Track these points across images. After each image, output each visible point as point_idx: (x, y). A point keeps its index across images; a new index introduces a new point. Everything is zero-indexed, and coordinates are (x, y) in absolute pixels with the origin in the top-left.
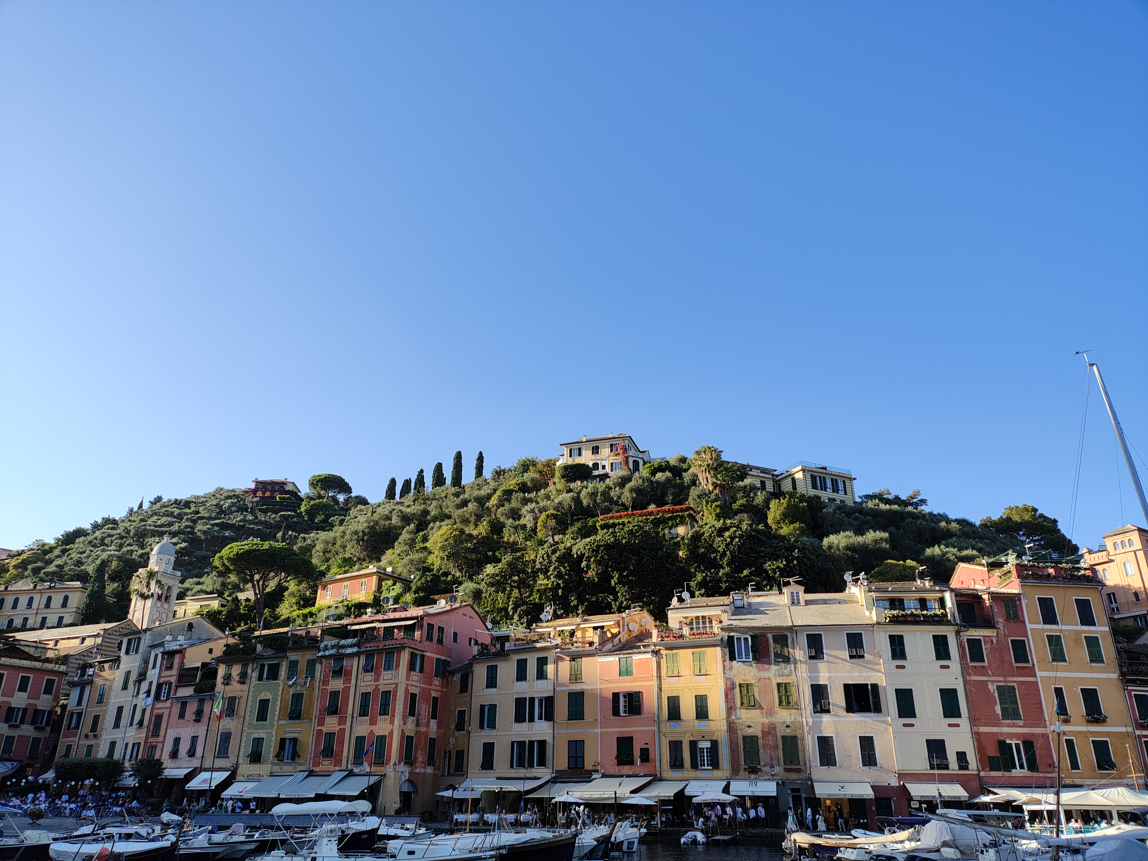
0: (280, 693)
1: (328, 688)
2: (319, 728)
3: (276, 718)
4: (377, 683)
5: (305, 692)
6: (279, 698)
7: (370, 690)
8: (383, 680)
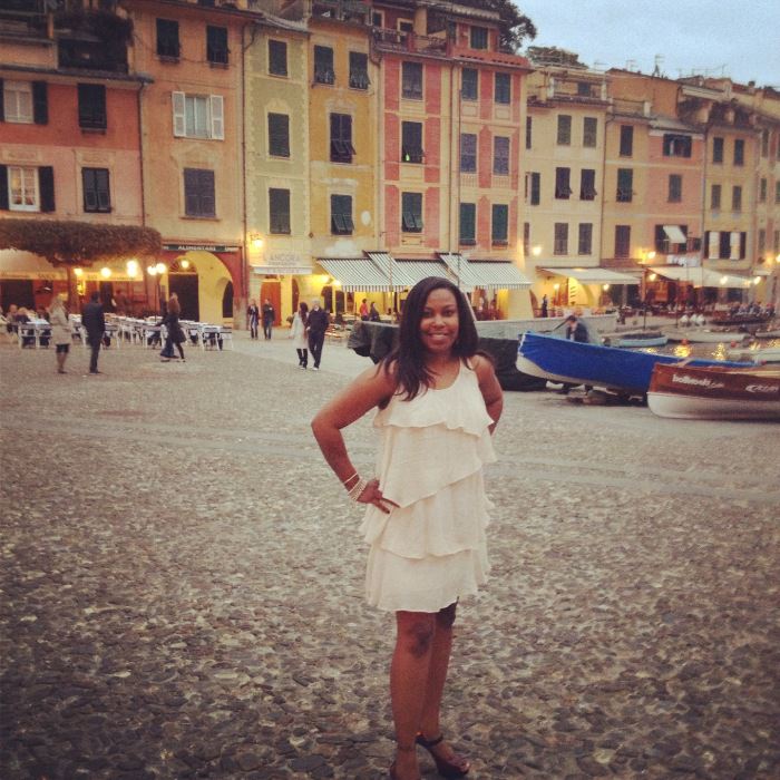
0: (306, 106)
1: (397, 114)
2: (391, 183)
3: (306, 154)
4: (487, 122)
5: (353, 114)
6: (305, 116)
7: (475, 131)
8: (496, 118)
